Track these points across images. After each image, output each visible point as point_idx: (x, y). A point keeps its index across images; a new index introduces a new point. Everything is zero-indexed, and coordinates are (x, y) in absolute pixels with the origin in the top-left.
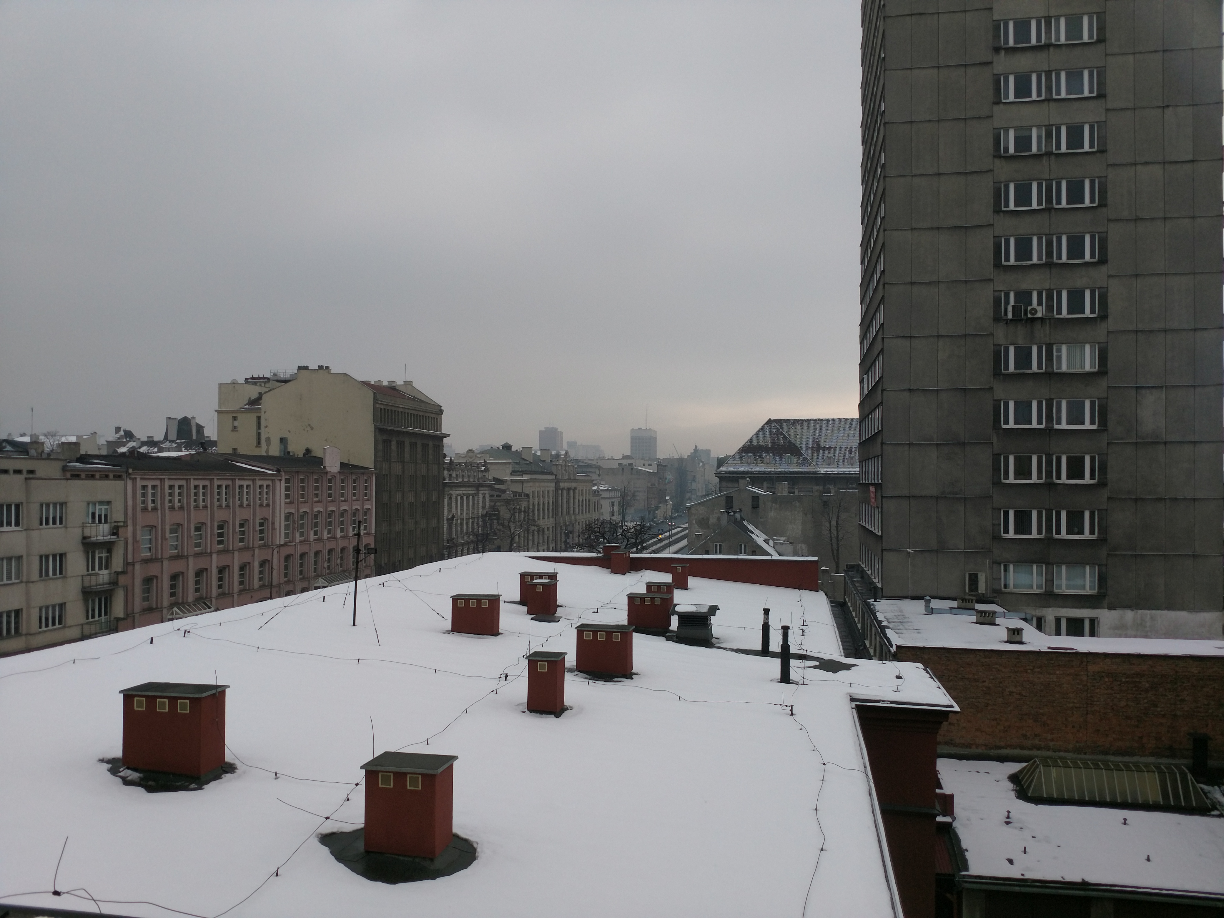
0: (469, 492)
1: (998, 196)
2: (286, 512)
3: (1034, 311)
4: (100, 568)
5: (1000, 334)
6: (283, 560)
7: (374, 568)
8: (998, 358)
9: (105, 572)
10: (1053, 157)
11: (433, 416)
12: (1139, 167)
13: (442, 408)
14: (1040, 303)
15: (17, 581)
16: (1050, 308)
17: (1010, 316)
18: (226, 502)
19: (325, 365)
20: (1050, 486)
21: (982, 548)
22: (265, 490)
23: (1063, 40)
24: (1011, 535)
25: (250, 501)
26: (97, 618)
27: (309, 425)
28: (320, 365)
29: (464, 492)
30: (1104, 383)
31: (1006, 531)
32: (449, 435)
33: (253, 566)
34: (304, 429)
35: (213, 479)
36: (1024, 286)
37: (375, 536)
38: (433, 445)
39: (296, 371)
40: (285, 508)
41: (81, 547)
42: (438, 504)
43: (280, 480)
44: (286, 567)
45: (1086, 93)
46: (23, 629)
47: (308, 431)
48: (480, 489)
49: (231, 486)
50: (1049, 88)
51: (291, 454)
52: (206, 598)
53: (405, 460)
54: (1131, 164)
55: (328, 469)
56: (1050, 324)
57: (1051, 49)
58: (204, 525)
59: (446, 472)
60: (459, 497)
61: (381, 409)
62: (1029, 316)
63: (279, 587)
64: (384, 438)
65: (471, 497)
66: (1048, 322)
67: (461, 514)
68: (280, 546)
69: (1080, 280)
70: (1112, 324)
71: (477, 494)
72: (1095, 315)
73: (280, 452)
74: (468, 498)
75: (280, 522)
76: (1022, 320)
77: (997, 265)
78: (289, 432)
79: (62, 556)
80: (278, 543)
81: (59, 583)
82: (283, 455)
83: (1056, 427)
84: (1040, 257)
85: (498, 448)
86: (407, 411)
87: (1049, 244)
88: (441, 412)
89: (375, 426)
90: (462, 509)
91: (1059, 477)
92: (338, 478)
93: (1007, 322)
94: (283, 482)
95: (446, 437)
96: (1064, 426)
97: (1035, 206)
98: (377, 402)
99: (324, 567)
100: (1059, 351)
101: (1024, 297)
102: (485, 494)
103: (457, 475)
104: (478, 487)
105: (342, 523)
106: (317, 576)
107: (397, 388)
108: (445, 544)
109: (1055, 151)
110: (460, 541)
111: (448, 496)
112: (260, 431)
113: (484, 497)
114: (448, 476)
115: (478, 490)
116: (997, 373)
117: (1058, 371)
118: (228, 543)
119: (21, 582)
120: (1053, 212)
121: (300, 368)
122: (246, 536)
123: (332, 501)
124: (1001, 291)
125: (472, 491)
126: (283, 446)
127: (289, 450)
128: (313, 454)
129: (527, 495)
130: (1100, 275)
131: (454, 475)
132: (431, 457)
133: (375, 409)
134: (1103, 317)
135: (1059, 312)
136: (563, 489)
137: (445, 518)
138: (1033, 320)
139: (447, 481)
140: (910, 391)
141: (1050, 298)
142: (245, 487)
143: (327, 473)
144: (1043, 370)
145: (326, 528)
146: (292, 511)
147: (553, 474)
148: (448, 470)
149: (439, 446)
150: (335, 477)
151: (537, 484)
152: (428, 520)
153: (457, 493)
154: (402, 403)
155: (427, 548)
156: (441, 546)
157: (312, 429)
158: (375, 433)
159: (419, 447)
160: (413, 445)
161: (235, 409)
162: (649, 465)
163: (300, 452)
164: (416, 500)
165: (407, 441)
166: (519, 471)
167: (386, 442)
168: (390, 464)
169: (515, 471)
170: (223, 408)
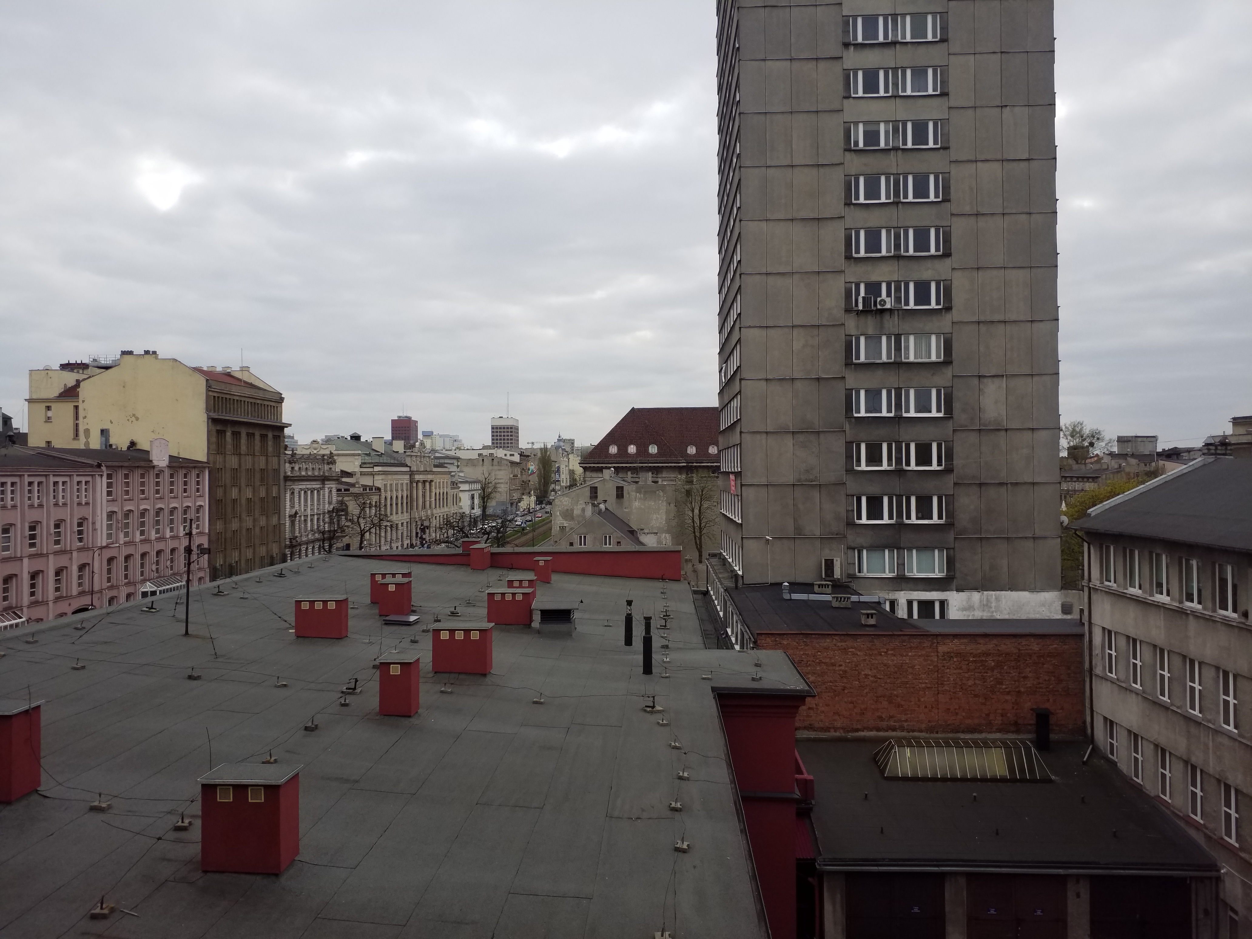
0: (314, 486)
1: (849, 189)
2: (109, 510)
3: (883, 302)
5: (852, 324)
6: (105, 563)
7: (208, 570)
8: (849, 348)
10: (900, 152)
11: (273, 404)
12: (979, 164)
13: (283, 396)
14: (889, 294)
16: (898, 299)
17: (860, 307)
18: (39, 501)
19: (151, 350)
20: (900, 473)
21: (837, 534)
22: (84, 487)
23: (908, 39)
24: (864, 521)
25: (67, 499)
27: (134, 415)
28: (146, 350)
29: (308, 486)
30: (948, 372)
31: (859, 517)
32: (290, 425)
33: (71, 571)
34: (128, 420)
35: (24, 475)
36: (874, 278)
37: (209, 535)
38: (273, 435)
39: (118, 357)
40: (107, 507)
42: (279, 499)
43: (102, 476)
44: (109, 571)
45: (930, 92)
47: (132, 421)
48: (326, 483)
49: (45, 484)
50: (896, 85)
51: (114, 447)
52: (16, 607)
53: (242, 452)
54: (971, 161)
55: (155, 463)
56: (898, 313)
57: (898, 46)
58: (13, 527)
59: (287, 465)
60: (303, 492)
61: (214, 397)
62: (879, 307)
63: (101, 592)
64: (218, 428)
65: (316, 492)
66: (896, 312)
67: (305, 510)
68: (102, 548)
69: (926, 272)
70: (956, 315)
71: (323, 488)
72: (940, 307)
73: (101, 444)
74: (312, 492)
75: (102, 521)
76: (872, 311)
77: (848, 257)
78: (111, 422)
80: (99, 545)
82: (104, 448)
83: (905, 415)
84: (888, 250)
85: (346, 439)
86: (243, 399)
87: (897, 237)
88: (281, 400)
89: (208, 415)
90: (306, 506)
91: (908, 464)
92: (167, 473)
93: (859, 313)
94: (105, 478)
95: (287, 427)
96: (912, 414)
97: (883, 200)
98: (210, 389)
99: (152, 571)
100: (907, 341)
101: (873, 288)
102: (332, 488)
103: (300, 468)
104: (324, 479)
105: (172, 521)
106: (144, 581)
107: (233, 374)
108: (288, 543)
109: (901, 147)
110: (304, 539)
111: (290, 491)
112: (77, 422)
113: (331, 491)
114: (290, 469)
115: (324, 484)
116: (848, 363)
117: (907, 361)
118: (41, 545)
120: (900, 205)
121: (124, 353)
122: (62, 538)
123: (160, 498)
124: (852, 282)
125: (316, 485)
126: (104, 439)
127: (111, 443)
128: (138, 447)
129: (379, 489)
130: (943, 269)
131: (296, 468)
132: (270, 449)
133: (208, 397)
134: (948, 309)
135: (907, 303)
136: (418, 482)
137: (287, 514)
138: (883, 311)
139: (289, 474)
140: (767, 380)
141: (898, 289)
142: (61, 484)
143: (154, 467)
144: (893, 360)
145: (153, 528)
146: (115, 509)
147: (407, 466)
148: (290, 463)
149: (279, 436)
150: (163, 471)
151: (390, 477)
152: (267, 517)
153: (300, 487)
154: (236, 391)
155: (267, 548)
156: (283, 545)
157: (137, 419)
158: (208, 423)
159: (257, 437)
160: (250, 436)
161: (49, 398)
162: (511, 455)
163: (123, 445)
164: (254, 495)
165: (244, 432)
166: (369, 463)
167: (221, 433)
168: (225, 457)
169: (365, 463)
170: (34, 397)
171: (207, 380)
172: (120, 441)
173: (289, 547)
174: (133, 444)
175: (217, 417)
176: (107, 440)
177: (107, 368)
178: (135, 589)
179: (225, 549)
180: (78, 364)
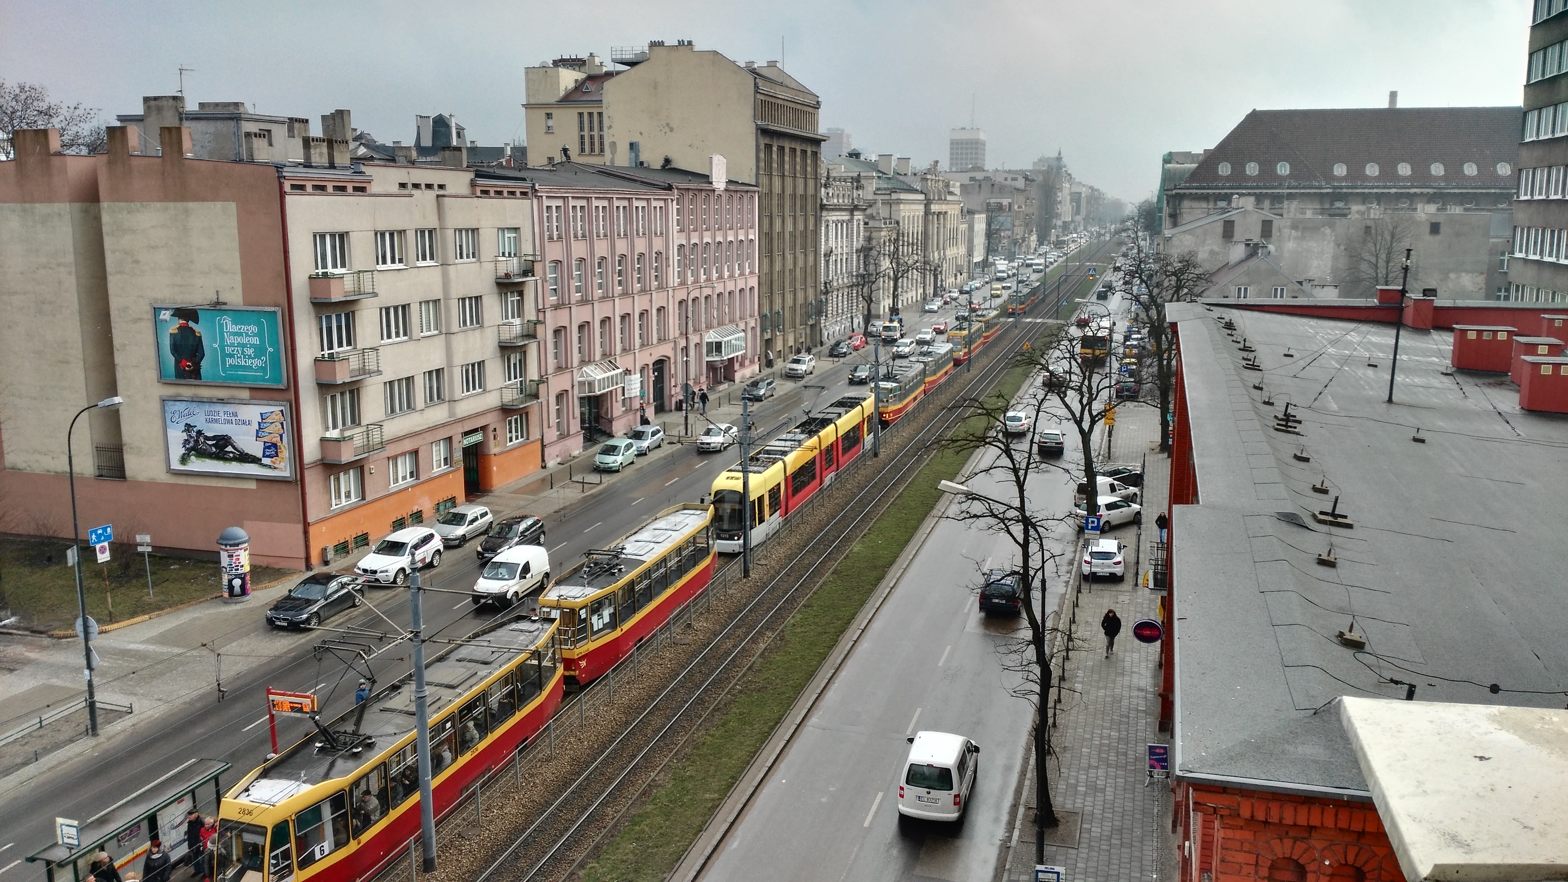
0: (844, 218)
2: (678, 243)
4: (513, 317)
6: (676, 307)
7: (758, 318)
9: (517, 321)
11: (810, 110)
13: (819, 100)
15: (436, 332)
19: (686, 39)
25: (645, 228)
26: (513, 381)
27: (668, 124)
28: (680, 39)
29: (840, 218)
33: (651, 315)
34: (661, 131)
35: (611, 198)
37: (759, 275)
38: (812, 151)
39: (646, 49)
40: (677, 238)
41: (495, 289)
42: (816, 232)
43: (672, 200)
44: (679, 317)
46: (446, 396)
47: (666, 133)
48: (855, 213)
49: (627, 208)
51: (645, 165)
52: (611, 354)
53: (786, 173)
55: (716, 185)
58: (606, 260)
59: (823, 189)
60: (835, 225)
61: (761, 100)
63: (673, 341)
64: (765, 140)
65: (845, 225)
67: (836, 247)
68: (674, 288)
71: (851, 220)
73: (630, 163)
74: (842, 225)
75: (674, 257)
79: (478, 298)
80: (672, 285)
81: (477, 333)
82: (633, 165)
86: (786, 103)
88: (817, 106)
89: (756, 125)
90: (837, 242)
92: (724, 198)
94: (675, 202)
95: (825, 141)
98: (759, 91)
99: (714, 317)
102: (860, 220)
103: (833, 194)
105: (728, 258)
106: (709, 329)
108: (823, 287)
110: (836, 283)
111: (825, 222)
113: (859, 223)
114: (825, 195)
115: (852, 215)
118: (627, 284)
119: (441, 333)
121: (653, 45)
122: (642, 275)
123: (719, 230)
125: (846, 216)
126: (633, 154)
127: (641, 159)
128: (674, 165)
129: (898, 223)
131: (830, 195)
132: (809, 169)
133: (755, 100)
136: (934, 213)
137: (822, 253)
139: (825, 202)
142: (641, 209)
143: (714, 191)
145: (714, 266)
146: (684, 242)
147: (922, 192)
148: (826, 186)
149: (816, 153)
150: (721, 196)
152: (806, 255)
153: (834, 218)
154: (782, 93)
155: (805, 293)
156: (819, 290)
157: (672, 130)
158: (757, 135)
159: (798, 153)
160: (793, 150)
161: (548, 102)
162: (1013, 179)
163: (658, 164)
164: (795, 228)
165: (787, 145)
166: (885, 189)
167: (769, 147)
168: (771, 179)
169: (878, 189)
170: (532, 101)
171: (755, 78)
172: (653, 158)
173: (824, 294)
174: (667, 161)
175: (766, 127)
176: (637, 156)
177: (632, 64)
178: (701, 339)
179: (772, 294)
180: (573, 60)
